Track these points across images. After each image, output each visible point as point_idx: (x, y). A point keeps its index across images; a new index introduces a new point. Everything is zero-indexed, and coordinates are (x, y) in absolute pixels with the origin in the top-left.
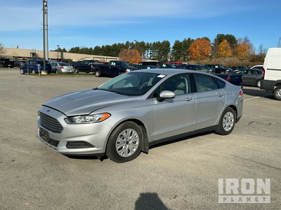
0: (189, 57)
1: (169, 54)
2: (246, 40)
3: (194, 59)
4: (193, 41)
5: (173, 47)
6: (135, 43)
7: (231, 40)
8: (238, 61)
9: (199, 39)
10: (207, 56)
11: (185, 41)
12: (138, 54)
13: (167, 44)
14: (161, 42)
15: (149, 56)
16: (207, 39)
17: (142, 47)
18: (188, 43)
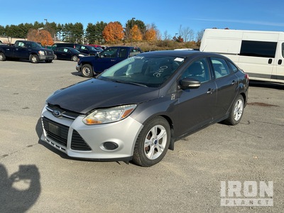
0: (103, 40)
1: (83, 37)
2: (153, 27)
3: (108, 43)
4: (106, 24)
5: (87, 30)
6: (44, 23)
7: (141, 25)
8: (148, 46)
9: (111, 23)
10: (121, 40)
11: (98, 25)
12: (49, 35)
13: (80, 26)
14: (74, 24)
15: (62, 38)
16: (119, 23)
17: (53, 28)
18: (101, 26)
